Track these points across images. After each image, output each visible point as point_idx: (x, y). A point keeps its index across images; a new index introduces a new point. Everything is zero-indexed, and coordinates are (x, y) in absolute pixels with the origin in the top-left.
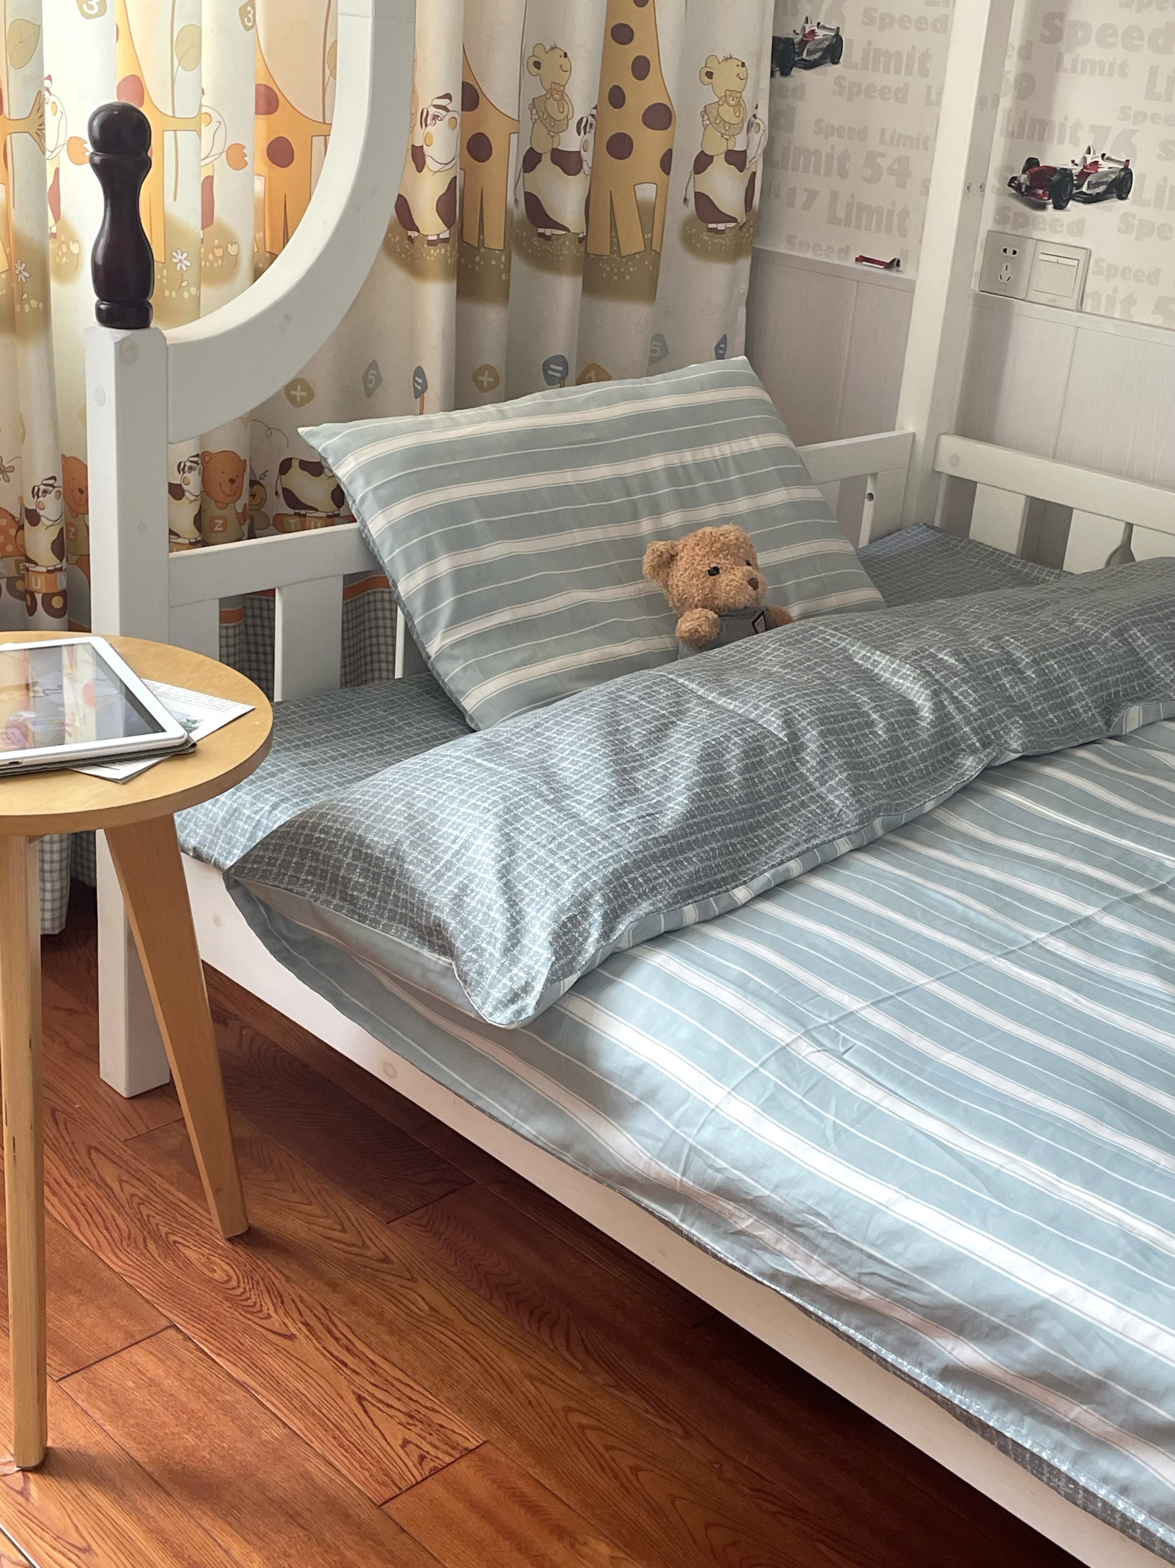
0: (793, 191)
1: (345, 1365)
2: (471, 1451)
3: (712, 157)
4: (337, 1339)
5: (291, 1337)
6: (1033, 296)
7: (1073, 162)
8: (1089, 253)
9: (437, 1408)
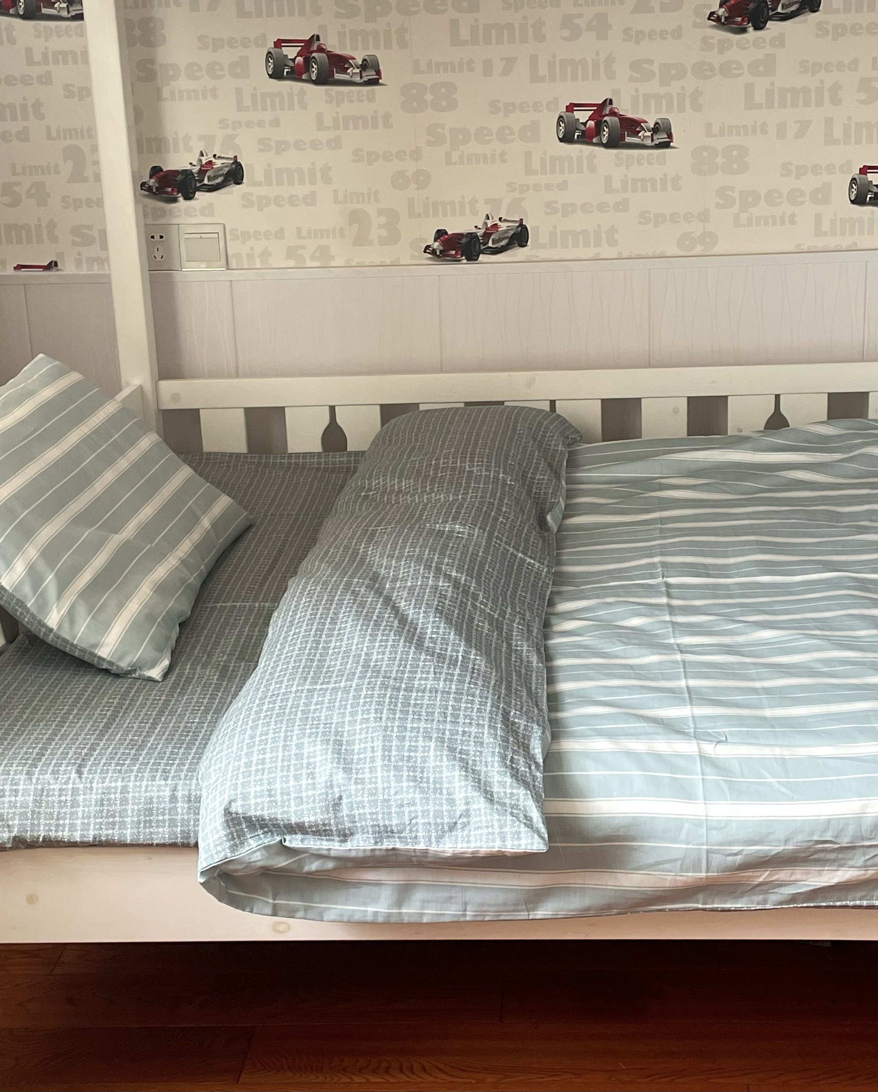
7: (191, 164)
8: (223, 226)
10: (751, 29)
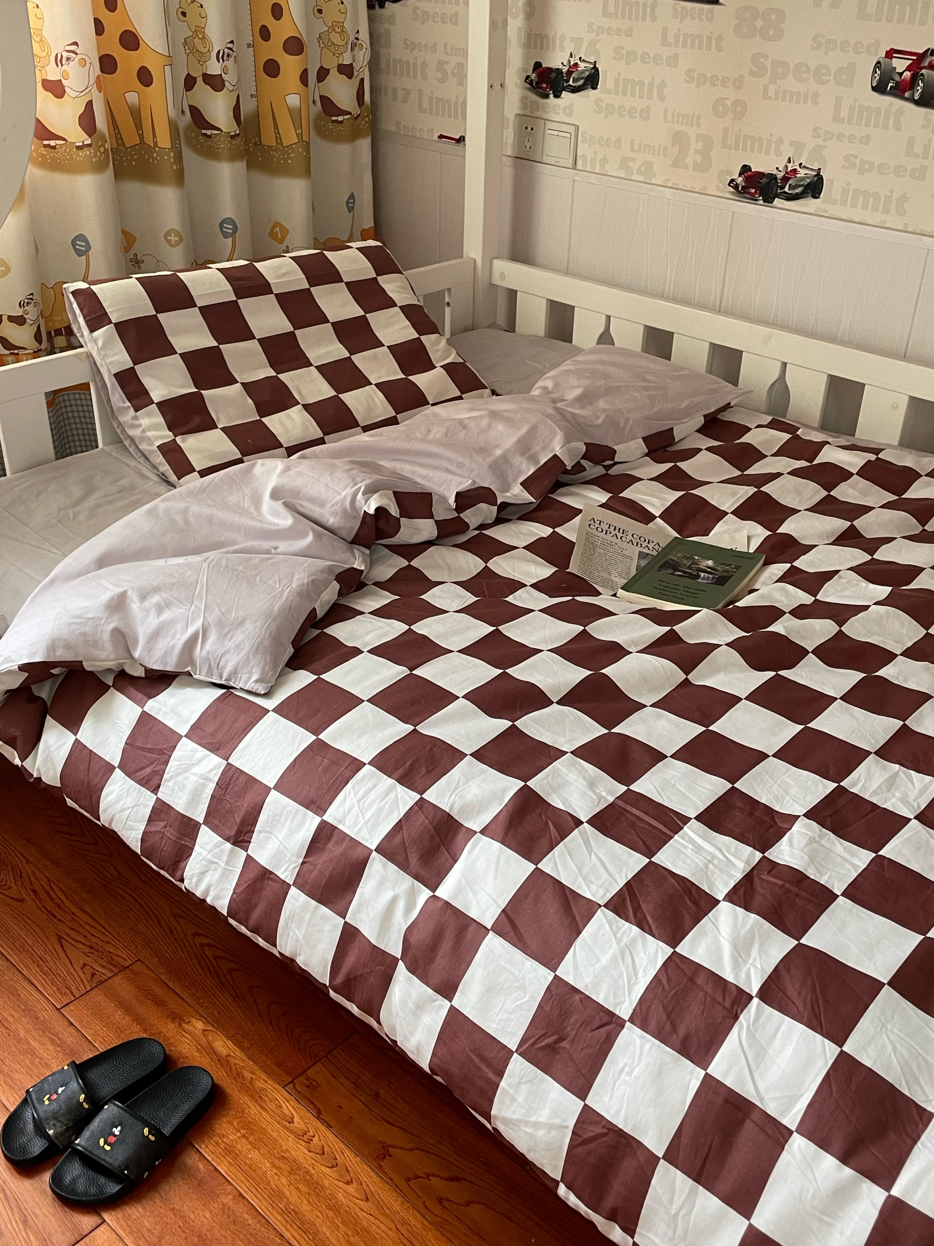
0: (395, 90)
1: (54, 916)
2: (126, 968)
3: (329, 70)
4: (52, 900)
5: (21, 900)
6: (545, 161)
7: (562, 64)
8: (577, 128)
9: (110, 941)
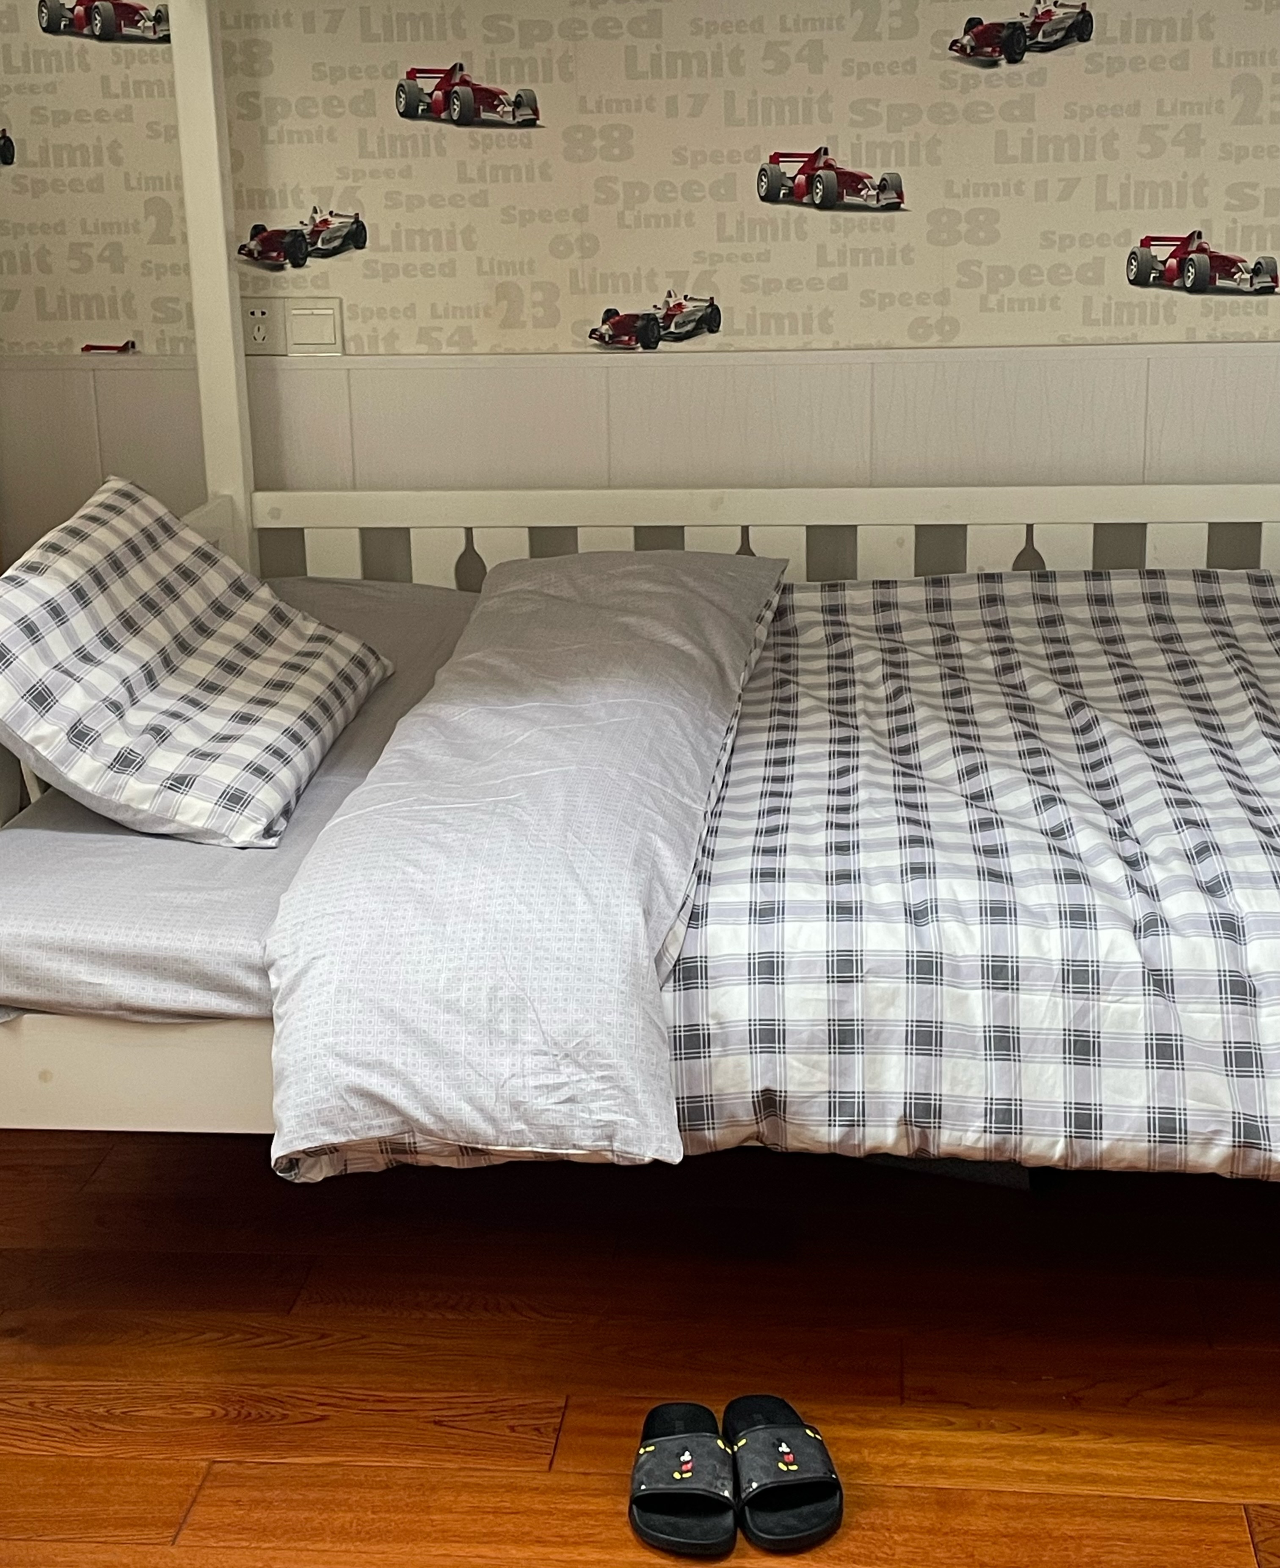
1: (394, 1410)
2: (565, 1406)
4: (363, 1400)
5: (325, 1418)
7: (301, 222)
8: (341, 301)
9: (502, 1398)
10: (1003, 62)
